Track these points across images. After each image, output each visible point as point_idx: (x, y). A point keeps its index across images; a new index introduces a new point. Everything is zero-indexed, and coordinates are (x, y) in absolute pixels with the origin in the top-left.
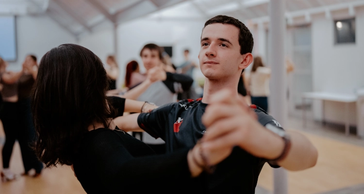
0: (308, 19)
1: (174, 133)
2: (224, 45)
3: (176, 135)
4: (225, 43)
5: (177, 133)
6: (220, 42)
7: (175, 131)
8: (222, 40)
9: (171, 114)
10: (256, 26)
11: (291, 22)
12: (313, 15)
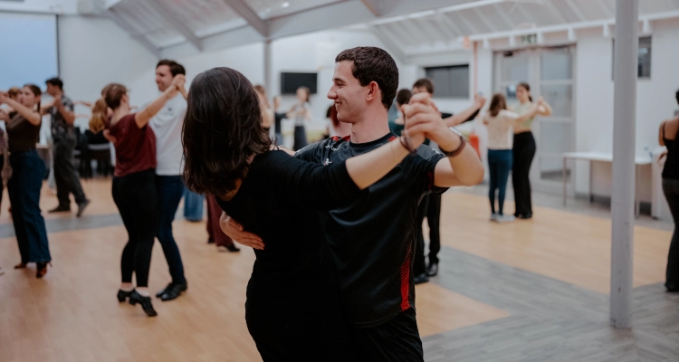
10: (476, 44)
11: (540, 41)
12: (578, 32)
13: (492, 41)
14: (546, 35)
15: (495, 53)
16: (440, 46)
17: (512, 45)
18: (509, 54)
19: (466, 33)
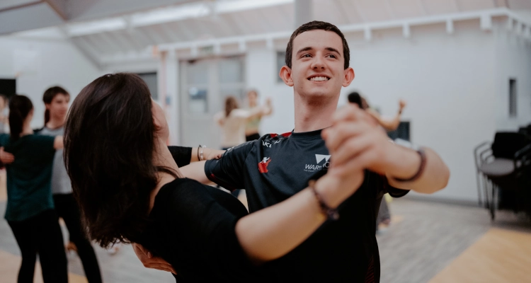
0: (242, 48)
1: (261, 174)
2: (333, 56)
3: (265, 176)
4: (334, 53)
5: (266, 173)
6: (328, 52)
7: (263, 171)
8: (331, 49)
9: (252, 153)
10: (164, 54)
11: (218, 51)
12: (249, 44)
13: (178, 51)
14: (223, 46)
15: (180, 61)
16: (132, 56)
17: (194, 54)
18: (192, 62)
19: (154, 44)
